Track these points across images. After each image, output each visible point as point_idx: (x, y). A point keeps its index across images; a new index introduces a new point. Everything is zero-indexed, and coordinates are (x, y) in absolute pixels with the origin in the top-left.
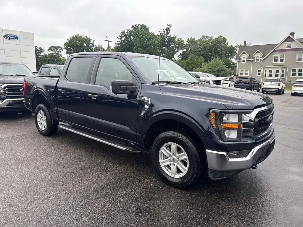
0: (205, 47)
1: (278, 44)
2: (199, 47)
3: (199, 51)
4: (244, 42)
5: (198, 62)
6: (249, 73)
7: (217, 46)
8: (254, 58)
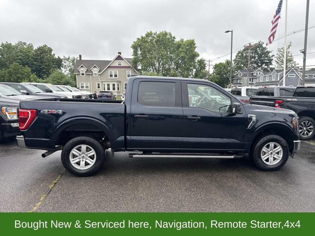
0: (27, 55)
1: (112, 61)
2: (20, 55)
3: (21, 59)
4: (80, 55)
5: (24, 72)
6: (89, 86)
7: (43, 56)
8: (92, 72)
